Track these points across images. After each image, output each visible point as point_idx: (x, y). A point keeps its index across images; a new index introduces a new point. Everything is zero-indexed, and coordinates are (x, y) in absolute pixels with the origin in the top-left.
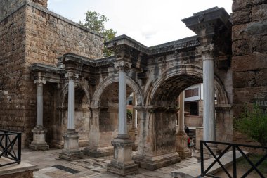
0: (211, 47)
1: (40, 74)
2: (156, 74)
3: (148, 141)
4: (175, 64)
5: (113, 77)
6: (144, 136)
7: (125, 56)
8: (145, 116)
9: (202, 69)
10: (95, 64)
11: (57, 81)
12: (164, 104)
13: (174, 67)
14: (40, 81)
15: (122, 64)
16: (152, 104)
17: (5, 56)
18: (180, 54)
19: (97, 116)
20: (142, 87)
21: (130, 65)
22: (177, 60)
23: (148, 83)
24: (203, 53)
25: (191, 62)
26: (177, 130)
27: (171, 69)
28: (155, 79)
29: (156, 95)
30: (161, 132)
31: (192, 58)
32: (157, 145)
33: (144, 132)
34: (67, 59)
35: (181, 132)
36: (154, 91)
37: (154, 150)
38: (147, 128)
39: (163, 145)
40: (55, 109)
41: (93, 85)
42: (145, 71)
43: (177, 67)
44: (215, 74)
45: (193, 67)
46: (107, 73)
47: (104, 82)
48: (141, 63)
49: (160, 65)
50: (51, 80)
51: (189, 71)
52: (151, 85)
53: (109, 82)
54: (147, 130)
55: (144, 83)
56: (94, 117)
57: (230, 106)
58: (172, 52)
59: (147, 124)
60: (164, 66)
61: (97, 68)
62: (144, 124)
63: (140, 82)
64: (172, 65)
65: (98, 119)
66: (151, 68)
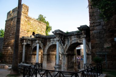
0: (85, 36)
1: (25, 41)
2: (68, 42)
3: (65, 66)
4: (74, 39)
5: (53, 42)
6: (64, 64)
7: (59, 36)
8: (64, 57)
9: (83, 41)
10: (46, 37)
11: (30, 43)
12: (70, 52)
13: (74, 40)
14: (24, 43)
15: (58, 39)
16: (67, 53)
17: (10, 33)
18: (76, 36)
19: (46, 57)
20: (63, 46)
21: (60, 39)
22: (75, 38)
23: (65, 45)
24: (83, 37)
25: (79, 38)
26: (74, 62)
27: (73, 41)
28: (68, 44)
29: (68, 49)
30: (69, 63)
31: (80, 37)
32: (68, 68)
33: (64, 63)
34: (37, 36)
35: (76, 62)
36: (67, 48)
37: (67, 69)
38: (65, 61)
39: (70, 68)
40: (28, 54)
41: (45, 45)
42: (65, 41)
43: (75, 40)
44: (86, 43)
45: (80, 40)
46: (50, 41)
47: (49, 44)
48: (63, 38)
49: (69, 39)
50: (28, 43)
51: (79, 41)
52: (66, 46)
53: (51, 44)
54: (65, 62)
55: (64, 45)
56: (45, 57)
57: (91, 53)
58: (73, 35)
59: (65, 60)
60: (71, 39)
61: (47, 39)
62: (64, 60)
63: (63, 44)
64: (73, 39)
65: (46, 58)
66: (66, 40)
